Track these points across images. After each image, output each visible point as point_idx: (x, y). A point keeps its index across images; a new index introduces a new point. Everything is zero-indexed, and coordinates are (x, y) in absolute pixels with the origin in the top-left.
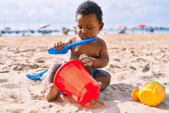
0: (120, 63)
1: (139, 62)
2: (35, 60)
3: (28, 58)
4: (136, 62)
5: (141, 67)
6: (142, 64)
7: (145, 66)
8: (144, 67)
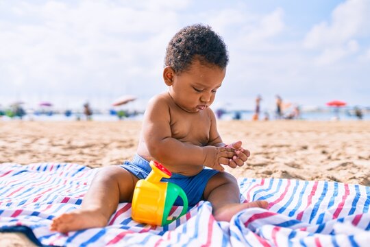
0: (302, 171)
1: (345, 169)
2: (112, 161)
3: (95, 158)
4: (339, 170)
5: (354, 178)
6: (353, 174)
7: (362, 178)
8: (362, 180)
